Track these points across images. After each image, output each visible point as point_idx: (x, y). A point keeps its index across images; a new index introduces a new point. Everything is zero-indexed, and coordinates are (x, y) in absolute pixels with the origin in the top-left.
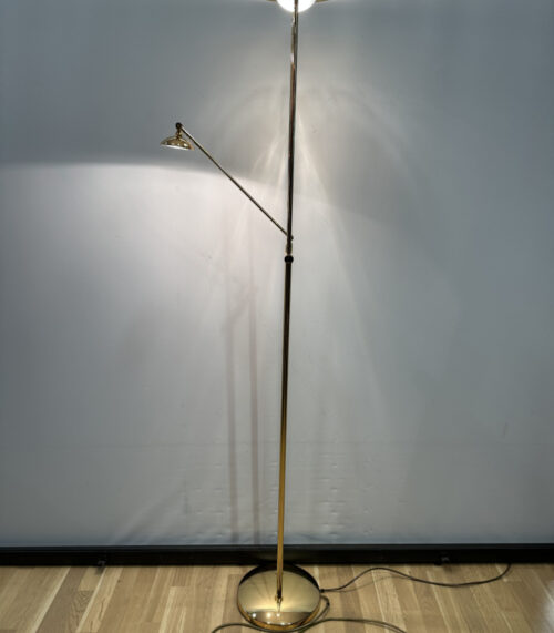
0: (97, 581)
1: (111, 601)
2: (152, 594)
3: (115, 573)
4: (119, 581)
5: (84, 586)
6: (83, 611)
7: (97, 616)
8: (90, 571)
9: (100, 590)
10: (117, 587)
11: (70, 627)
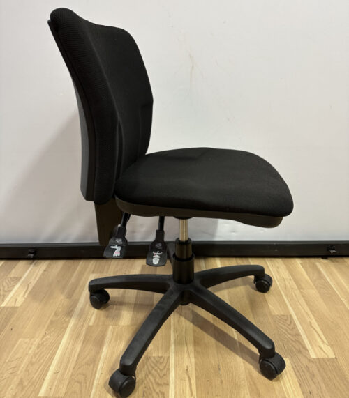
0: (26, 271)
1: (36, 284)
2: (73, 279)
3: (43, 265)
4: (45, 271)
5: (14, 273)
6: (10, 291)
7: (22, 294)
8: (22, 264)
9: (27, 276)
10: (43, 274)
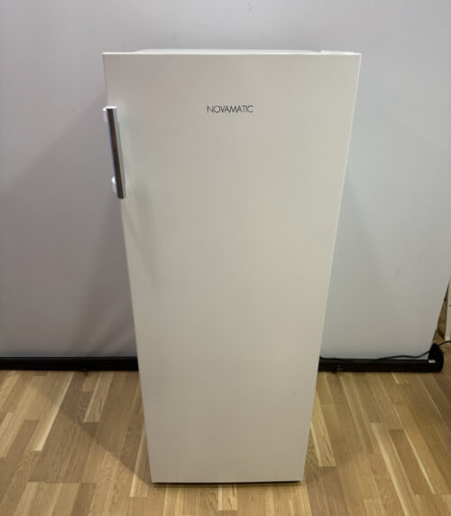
11: (78, 418)
